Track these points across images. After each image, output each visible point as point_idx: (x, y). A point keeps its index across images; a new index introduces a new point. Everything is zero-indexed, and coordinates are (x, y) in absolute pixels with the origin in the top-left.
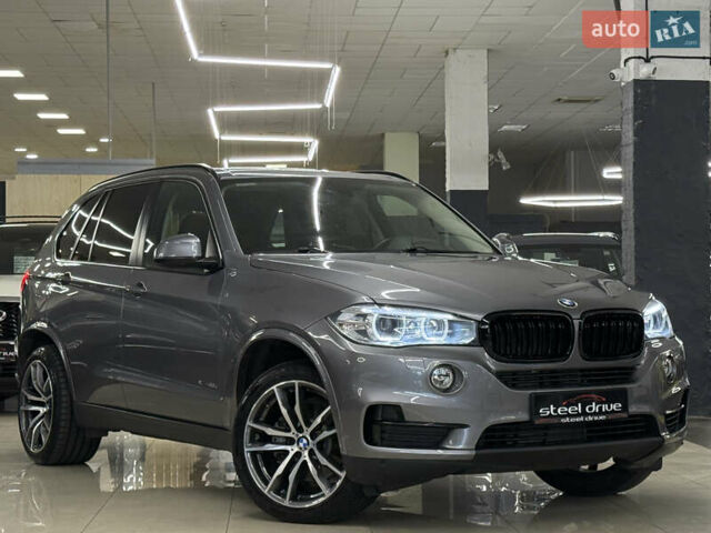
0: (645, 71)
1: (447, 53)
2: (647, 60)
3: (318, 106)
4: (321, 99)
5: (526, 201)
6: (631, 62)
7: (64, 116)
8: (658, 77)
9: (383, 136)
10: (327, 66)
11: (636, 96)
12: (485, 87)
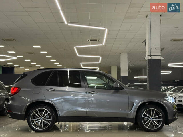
0: (150, 58)
1: (121, 53)
2: (150, 56)
3: (98, 63)
4: (99, 62)
5: (135, 77)
6: (148, 56)
7: (58, 63)
8: (152, 59)
9: (111, 66)
10: (99, 57)
11: (149, 62)
12: (127, 59)
